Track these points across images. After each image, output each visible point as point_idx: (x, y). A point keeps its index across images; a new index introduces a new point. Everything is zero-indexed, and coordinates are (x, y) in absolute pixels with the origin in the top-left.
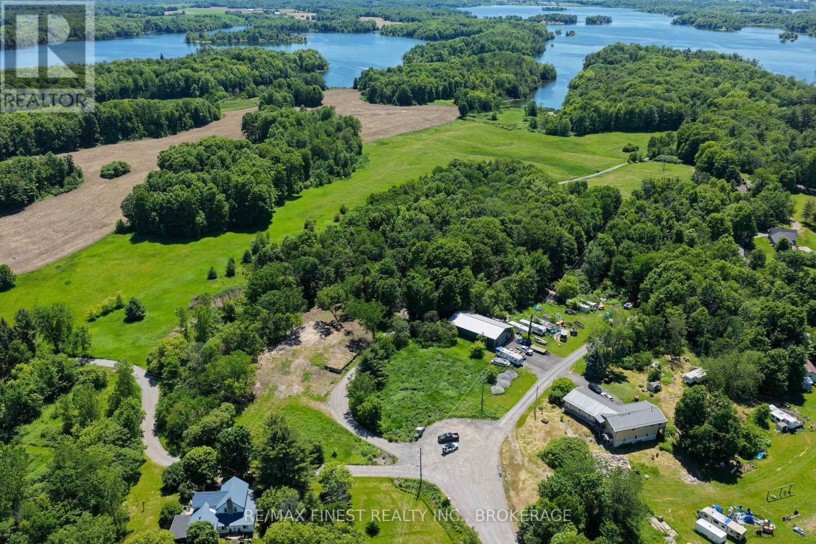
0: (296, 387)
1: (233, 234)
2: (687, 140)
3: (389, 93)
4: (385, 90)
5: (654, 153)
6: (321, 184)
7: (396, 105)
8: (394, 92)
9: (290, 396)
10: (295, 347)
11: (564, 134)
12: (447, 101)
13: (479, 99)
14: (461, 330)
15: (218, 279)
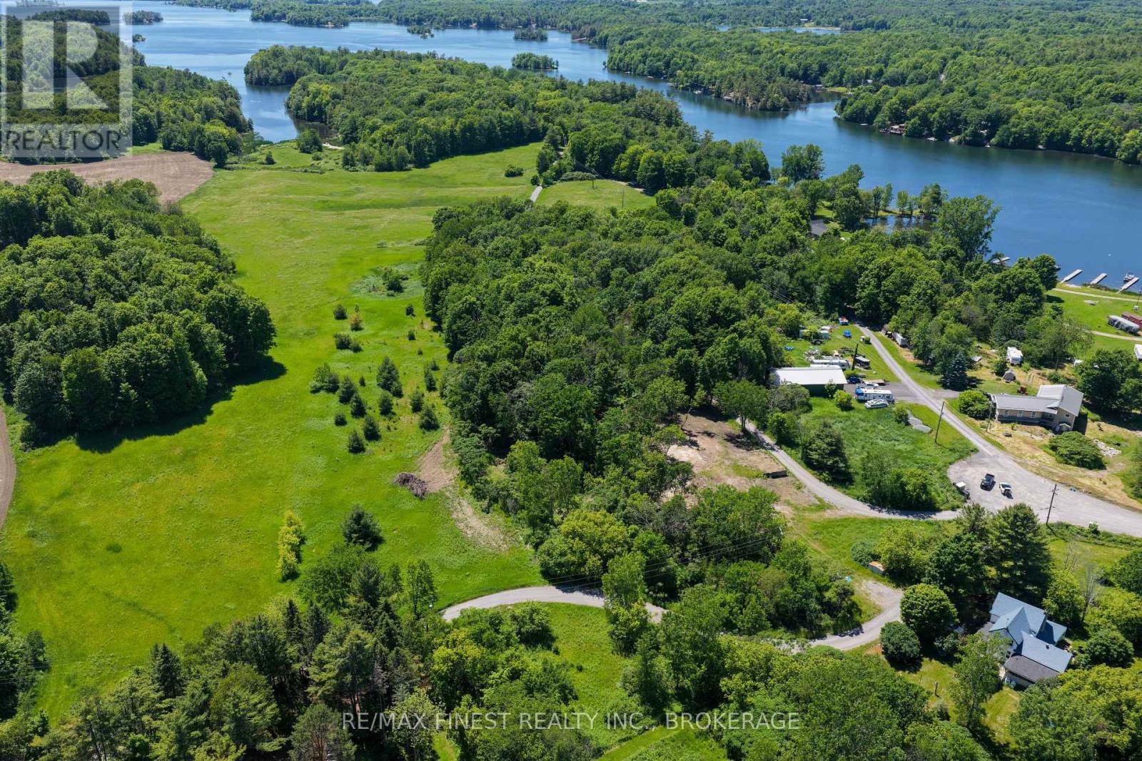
5: (556, 171)
11: (401, 167)
12: (145, 147)
13: (223, 136)
14: (806, 386)
15: (368, 448)
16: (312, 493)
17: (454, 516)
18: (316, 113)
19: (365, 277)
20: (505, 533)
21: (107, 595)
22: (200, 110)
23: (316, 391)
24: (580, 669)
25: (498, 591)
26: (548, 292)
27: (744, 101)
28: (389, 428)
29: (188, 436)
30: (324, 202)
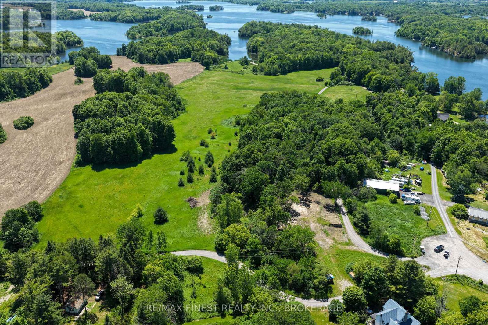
0: (328, 240)
1: (159, 155)
2: (354, 72)
3: (152, 57)
4: (149, 55)
5: (337, 80)
6: (175, 117)
7: (158, 64)
8: (155, 56)
9: (331, 246)
10: (300, 217)
11: (275, 74)
12: (186, 60)
13: (212, 57)
14: (376, 189)
15: (186, 185)
16: (156, 199)
17: (199, 218)
18: (255, 49)
19: (230, 118)
20: (213, 228)
21: (70, 222)
22: (210, 46)
23: (182, 160)
24: (205, 287)
25: (195, 249)
26: (276, 132)
27: (453, 53)
28: (198, 179)
29: (128, 170)
30: (236, 86)
